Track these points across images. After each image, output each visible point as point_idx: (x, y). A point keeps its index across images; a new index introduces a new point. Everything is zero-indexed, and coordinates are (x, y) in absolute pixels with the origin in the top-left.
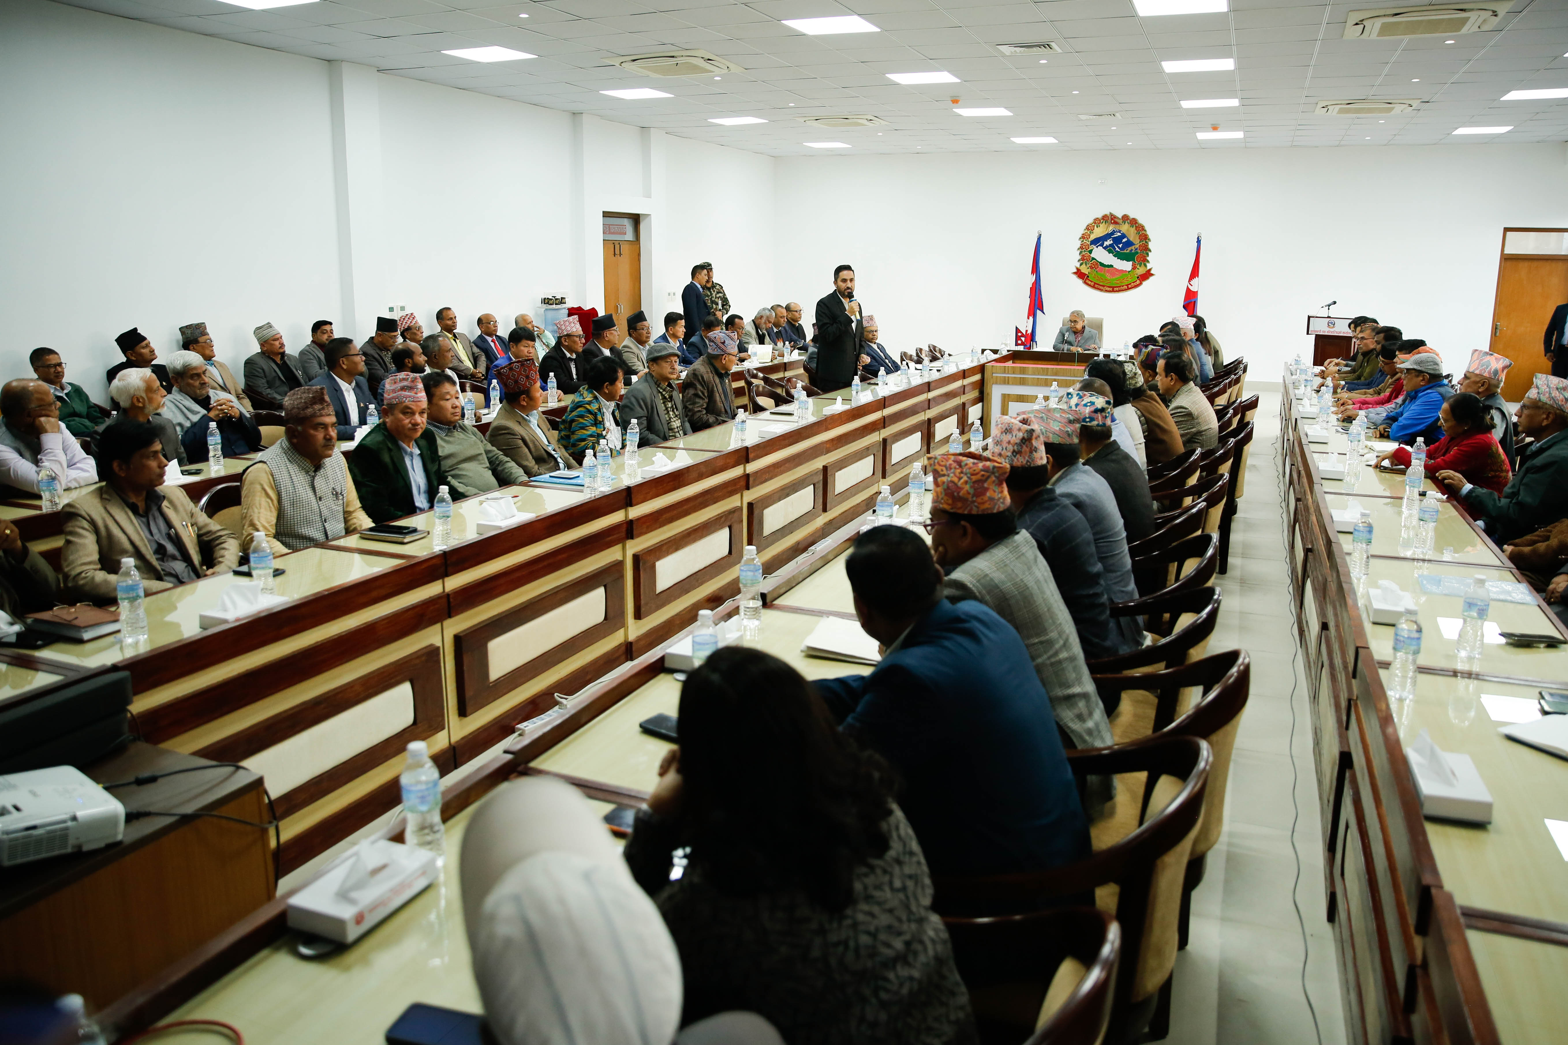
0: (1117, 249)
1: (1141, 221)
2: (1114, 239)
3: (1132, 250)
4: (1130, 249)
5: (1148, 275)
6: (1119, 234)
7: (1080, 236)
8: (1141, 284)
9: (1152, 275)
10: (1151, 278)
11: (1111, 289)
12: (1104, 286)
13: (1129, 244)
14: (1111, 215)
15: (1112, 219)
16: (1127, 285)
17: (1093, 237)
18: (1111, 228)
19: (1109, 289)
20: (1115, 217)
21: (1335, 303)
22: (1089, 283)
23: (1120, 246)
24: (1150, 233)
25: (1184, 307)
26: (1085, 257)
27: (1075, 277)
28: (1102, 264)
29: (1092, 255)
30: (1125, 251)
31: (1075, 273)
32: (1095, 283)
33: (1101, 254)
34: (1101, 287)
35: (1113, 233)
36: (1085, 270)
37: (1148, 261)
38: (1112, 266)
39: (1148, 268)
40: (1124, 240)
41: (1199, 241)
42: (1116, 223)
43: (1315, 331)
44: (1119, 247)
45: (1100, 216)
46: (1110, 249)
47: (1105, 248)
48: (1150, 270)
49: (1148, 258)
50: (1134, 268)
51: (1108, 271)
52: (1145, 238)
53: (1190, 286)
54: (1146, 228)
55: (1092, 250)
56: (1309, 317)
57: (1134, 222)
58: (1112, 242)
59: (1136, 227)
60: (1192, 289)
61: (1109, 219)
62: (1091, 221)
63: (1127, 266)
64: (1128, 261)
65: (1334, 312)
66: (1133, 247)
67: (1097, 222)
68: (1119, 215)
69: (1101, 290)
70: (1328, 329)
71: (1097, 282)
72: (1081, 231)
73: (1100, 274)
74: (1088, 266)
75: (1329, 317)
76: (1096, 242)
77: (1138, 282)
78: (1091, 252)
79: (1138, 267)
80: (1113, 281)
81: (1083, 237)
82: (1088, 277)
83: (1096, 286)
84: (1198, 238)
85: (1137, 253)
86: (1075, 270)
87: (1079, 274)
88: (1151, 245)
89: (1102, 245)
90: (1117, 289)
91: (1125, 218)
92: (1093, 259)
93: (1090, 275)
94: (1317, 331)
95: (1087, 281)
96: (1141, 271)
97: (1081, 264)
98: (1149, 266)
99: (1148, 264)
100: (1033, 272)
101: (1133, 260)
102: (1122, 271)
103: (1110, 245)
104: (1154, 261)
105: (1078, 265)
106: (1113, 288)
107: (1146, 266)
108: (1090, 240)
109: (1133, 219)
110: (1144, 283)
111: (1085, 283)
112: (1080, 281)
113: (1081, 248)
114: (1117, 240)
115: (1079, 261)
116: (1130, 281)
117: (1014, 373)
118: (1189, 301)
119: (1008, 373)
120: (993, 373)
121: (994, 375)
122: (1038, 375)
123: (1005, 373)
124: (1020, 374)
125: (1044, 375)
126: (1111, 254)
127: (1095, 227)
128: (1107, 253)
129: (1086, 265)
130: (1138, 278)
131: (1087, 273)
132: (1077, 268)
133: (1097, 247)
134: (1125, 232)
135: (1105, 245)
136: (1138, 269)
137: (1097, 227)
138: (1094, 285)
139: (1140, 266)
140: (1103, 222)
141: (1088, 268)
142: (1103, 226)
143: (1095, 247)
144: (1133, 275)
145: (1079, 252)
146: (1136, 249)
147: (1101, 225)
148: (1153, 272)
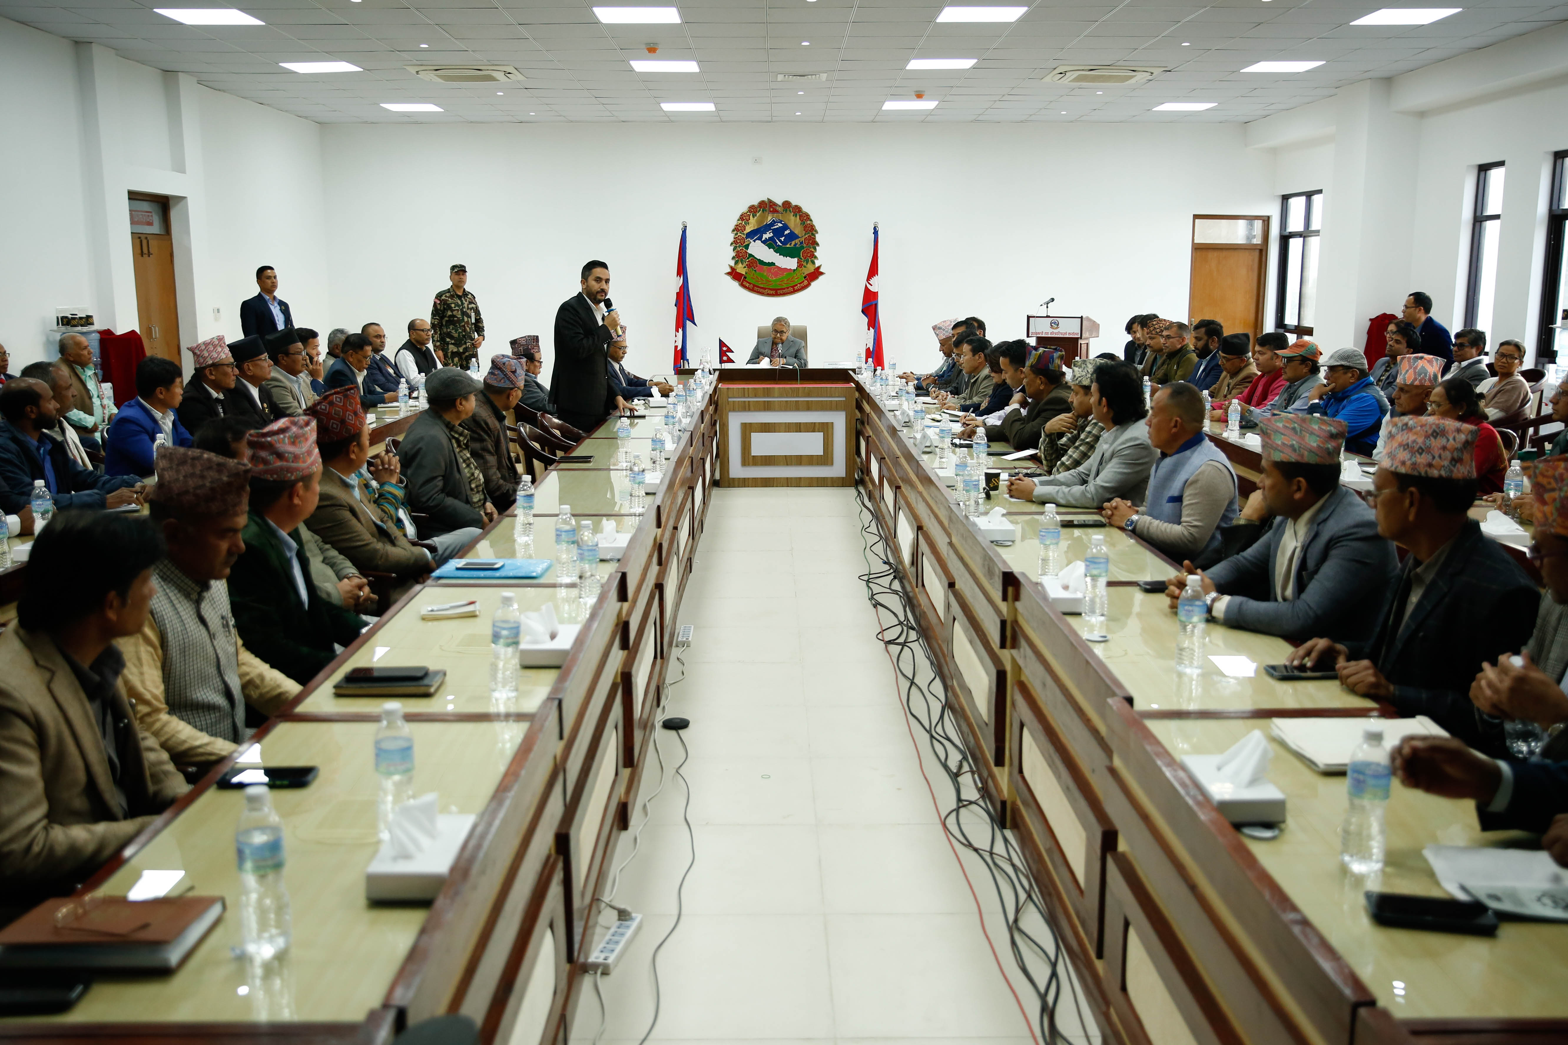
0: (779, 243)
1: (805, 209)
2: (774, 231)
3: (796, 244)
4: (793, 243)
5: (816, 274)
6: (780, 225)
7: (733, 227)
8: (809, 285)
9: (822, 273)
10: (821, 278)
11: (774, 292)
12: (765, 289)
13: (792, 236)
14: (770, 201)
15: (771, 206)
16: (793, 287)
17: (748, 229)
18: (769, 219)
19: (771, 292)
20: (775, 204)
21: (1053, 300)
22: (747, 285)
23: (782, 239)
24: (817, 222)
25: (863, 311)
26: (741, 254)
27: (729, 278)
28: (762, 262)
29: (749, 251)
30: (788, 246)
31: (728, 274)
32: (754, 285)
33: (759, 250)
34: (761, 290)
35: (774, 223)
36: (741, 269)
37: (816, 257)
38: (773, 264)
39: (817, 265)
40: (787, 232)
41: (876, 232)
42: (775, 211)
43: (1036, 333)
44: (780, 241)
45: (756, 203)
46: (769, 243)
47: (764, 242)
48: (819, 267)
49: (815, 254)
50: (800, 265)
51: (769, 271)
52: (811, 230)
53: (868, 286)
54: (812, 218)
55: (748, 245)
56: (1029, 317)
57: (797, 210)
58: (772, 235)
59: (800, 216)
60: (872, 288)
61: (767, 206)
62: (744, 209)
63: (791, 263)
64: (792, 257)
65: (1054, 310)
66: (797, 241)
67: (753, 209)
68: (779, 202)
69: (762, 294)
70: (1052, 330)
71: (757, 284)
72: (733, 221)
73: (758, 274)
74: (745, 264)
75: (1048, 317)
76: (751, 235)
77: (806, 282)
78: (747, 247)
79: (805, 264)
80: (775, 282)
81: (736, 229)
82: (745, 278)
83: (756, 288)
84: (875, 228)
85: (803, 247)
86: (729, 270)
87: (734, 274)
88: (818, 238)
89: (760, 239)
90: (781, 292)
91: (787, 205)
92: (751, 255)
93: (747, 276)
94: (1039, 333)
95: (745, 283)
96: (810, 268)
97: (736, 263)
99: (816, 261)
100: (679, 274)
101: (798, 256)
102: (786, 270)
103: (770, 239)
104: (823, 257)
105: (732, 263)
106: (776, 290)
107: (813, 263)
108: (745, 232)
109: (796, 206)
110: (813, 284)
111: (742, 285)
112: (735, 284)
113: (735, 242)
114: (778, 233)
115: (733, 258)
116: (797, 281)
117: (756, 396)
118: (869, 304)
119: (748, 397)
120: (729, 397)
121: (730, 400)
122: (787, 397)
123: (744, 397)
124: (764, 397)
125: (794, 397)
126: (772, 250)
127: (751, 217)
128: (767, 248)
129: (742, 264)
130: (805, 277)
131: (744, 273)
132: (731, 267)
133: (754, 241)
134: (787, 222)
135: (763, 239)
136: (805, 267)
137: (753, 217)
138: (753, 288)
139: (807, 263)
140: (760, 211)
141: (745, 267)
142: (759, 216)
143: (751, 241)
144: (798, 274)
145: (732, 247)
146: (801, 243)
147: (758, 215)
148: (821, 270)
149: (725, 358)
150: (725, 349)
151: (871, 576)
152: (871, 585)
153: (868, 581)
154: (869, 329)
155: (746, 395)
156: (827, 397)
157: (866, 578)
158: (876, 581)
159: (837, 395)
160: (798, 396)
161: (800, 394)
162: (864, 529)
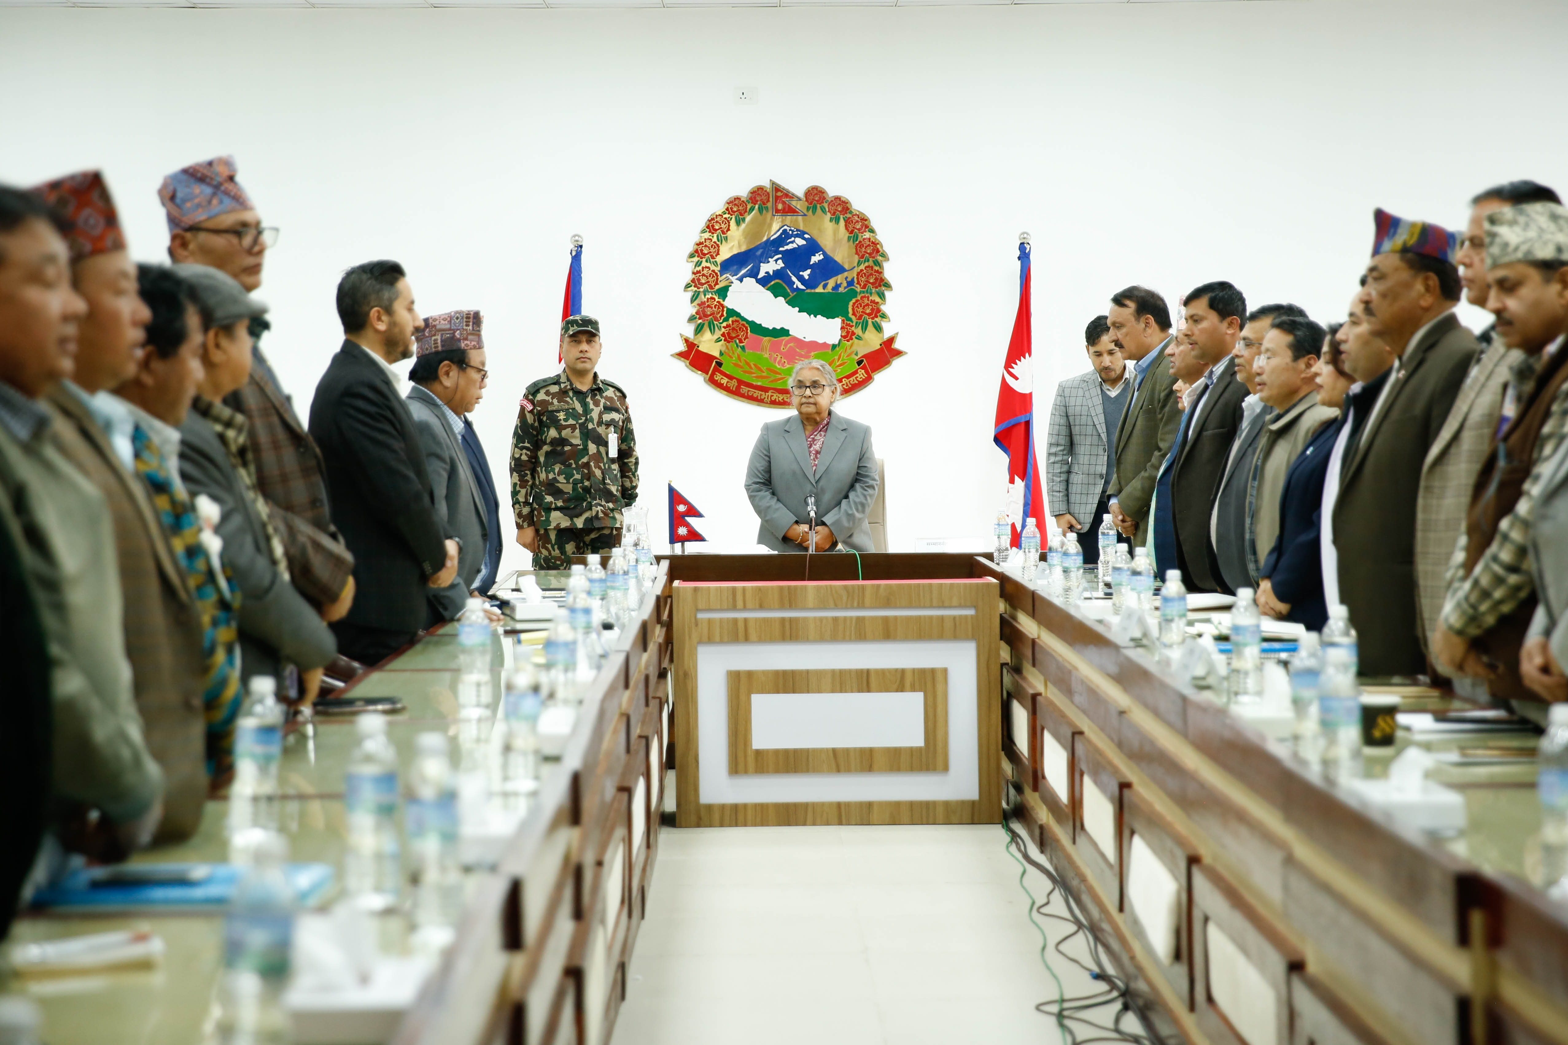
0: (798, 284)
1: (857, 205)
2: (787, 256)
3: (837, 287)
4: (831, 283)
5: (886, 354)
6: (800, 242)
7: (690, 248)
8: (868, 379)
9: (898, 353)
10: (896, 363)
12: (765, 389)
13: (830, 268)
14: (777, 188)
15: (778, 199)
17: (726, 252)
18: (775, 228)
20: (788, 195)
22: (725, 381)
23: (806, 274)
24: (885, 235)
25: (997, 440)
26: (709, 309)
27: (681, 366)
28: (757, 328)
29: (729, 303)
30: (820, 290)
31: (681, 355)
32: (741, 382)
34: (757, 393)
35: (784, 237)
36: (710, 344)
37: (884, 316)
38: (784, 332)
39: (887, 334)
40: (816, 258)
41: (1024, 256)
42: (790, 211)
44: (801, 279)
45: (743, 192)
46: (775, 284)
47: (763, 282)
48: (891, 340)
49: (883, 308)
50: (848, 335)
51: (775, 348)
52: (872, 251)
53: (1010, 380)
54: (874, 224)
55: (726, 289)
57: (840, 207)
58: (780, 264)
59: (847, 222)
60: (1018, 386)
61: (770, 199)
62: (718, 206)
64: (830, 315)
66: (840, 278)
67: (736, 207)
68: (798, 188)
71: (745, 378)
72: (692, 234)
73: (749, 356)
74: (718, 334)
76: (733, 265)
77: (861, 375)
78: (723, 292)
79: (858, 331)
80: (789, 374)
81: (698, 252)
82: (719, 364)
83: (744, 390)
84: (1022, 247)
85: (854, 293)
86: (682, 347)
87: (694, 357)
88: (890, 272)
89: (753, 274)
91: (815, 196)
92: (732, 313)
93: (725, 360)
95: (718, 377)
96: (872, 341)
97: (698, 330)
98: (888, 330)
99: (885, 325)
101: (843, 313)
102: (815, 345)
103: (778, 274)
104: (900, 315)
105: (689, 331)
107: (879, 328)
108: (720, 259)
109: (838, 198)
110: (881, 378)
111: (713, 382)
112: (697, 379)
113: (695, 282)
114: (796, 260)
115: (691, 319)
116: (841, 372)
117: (761, 607)
118: (1013, 421)
119: (745, 608)
120: (698, 610)
121: (700, 616)
122: (836, 607)
123: (734, 608)
124: (782, 607)
125: (852, 608)
126: (781, 299)
127: (733, 223)
128: (769, 294)
129: (712, 332)
130: (859, 363)
131: (716, 354)
132: (686, 341)
133: (741, 280)
134: (816, 236)
135: (761, 274)
136: (859, 338)
137: (738, 223)
138: (738, 387)
139: (864, 328)
140: (752, 209)
141: (718, 340)
142: (752, 221)
143: (733, 279)
144: (844, 356)
145: (689, 295)
146: (850, 283)
147: (748, 218)
148: (897, 345)
149: (682, 531)
150: (682, 508)
151: (1066, 1005)
152: (1068, 1022)
153: (1060, 1016)
154: (1012, 481)
155: (740, 604)
156: (931, 607)
157: (1055, 1009)
158: (1084, 1014)
159: (955, 602)
160: (861, 606)
161: (867, 601)
162: (1038, 908)
